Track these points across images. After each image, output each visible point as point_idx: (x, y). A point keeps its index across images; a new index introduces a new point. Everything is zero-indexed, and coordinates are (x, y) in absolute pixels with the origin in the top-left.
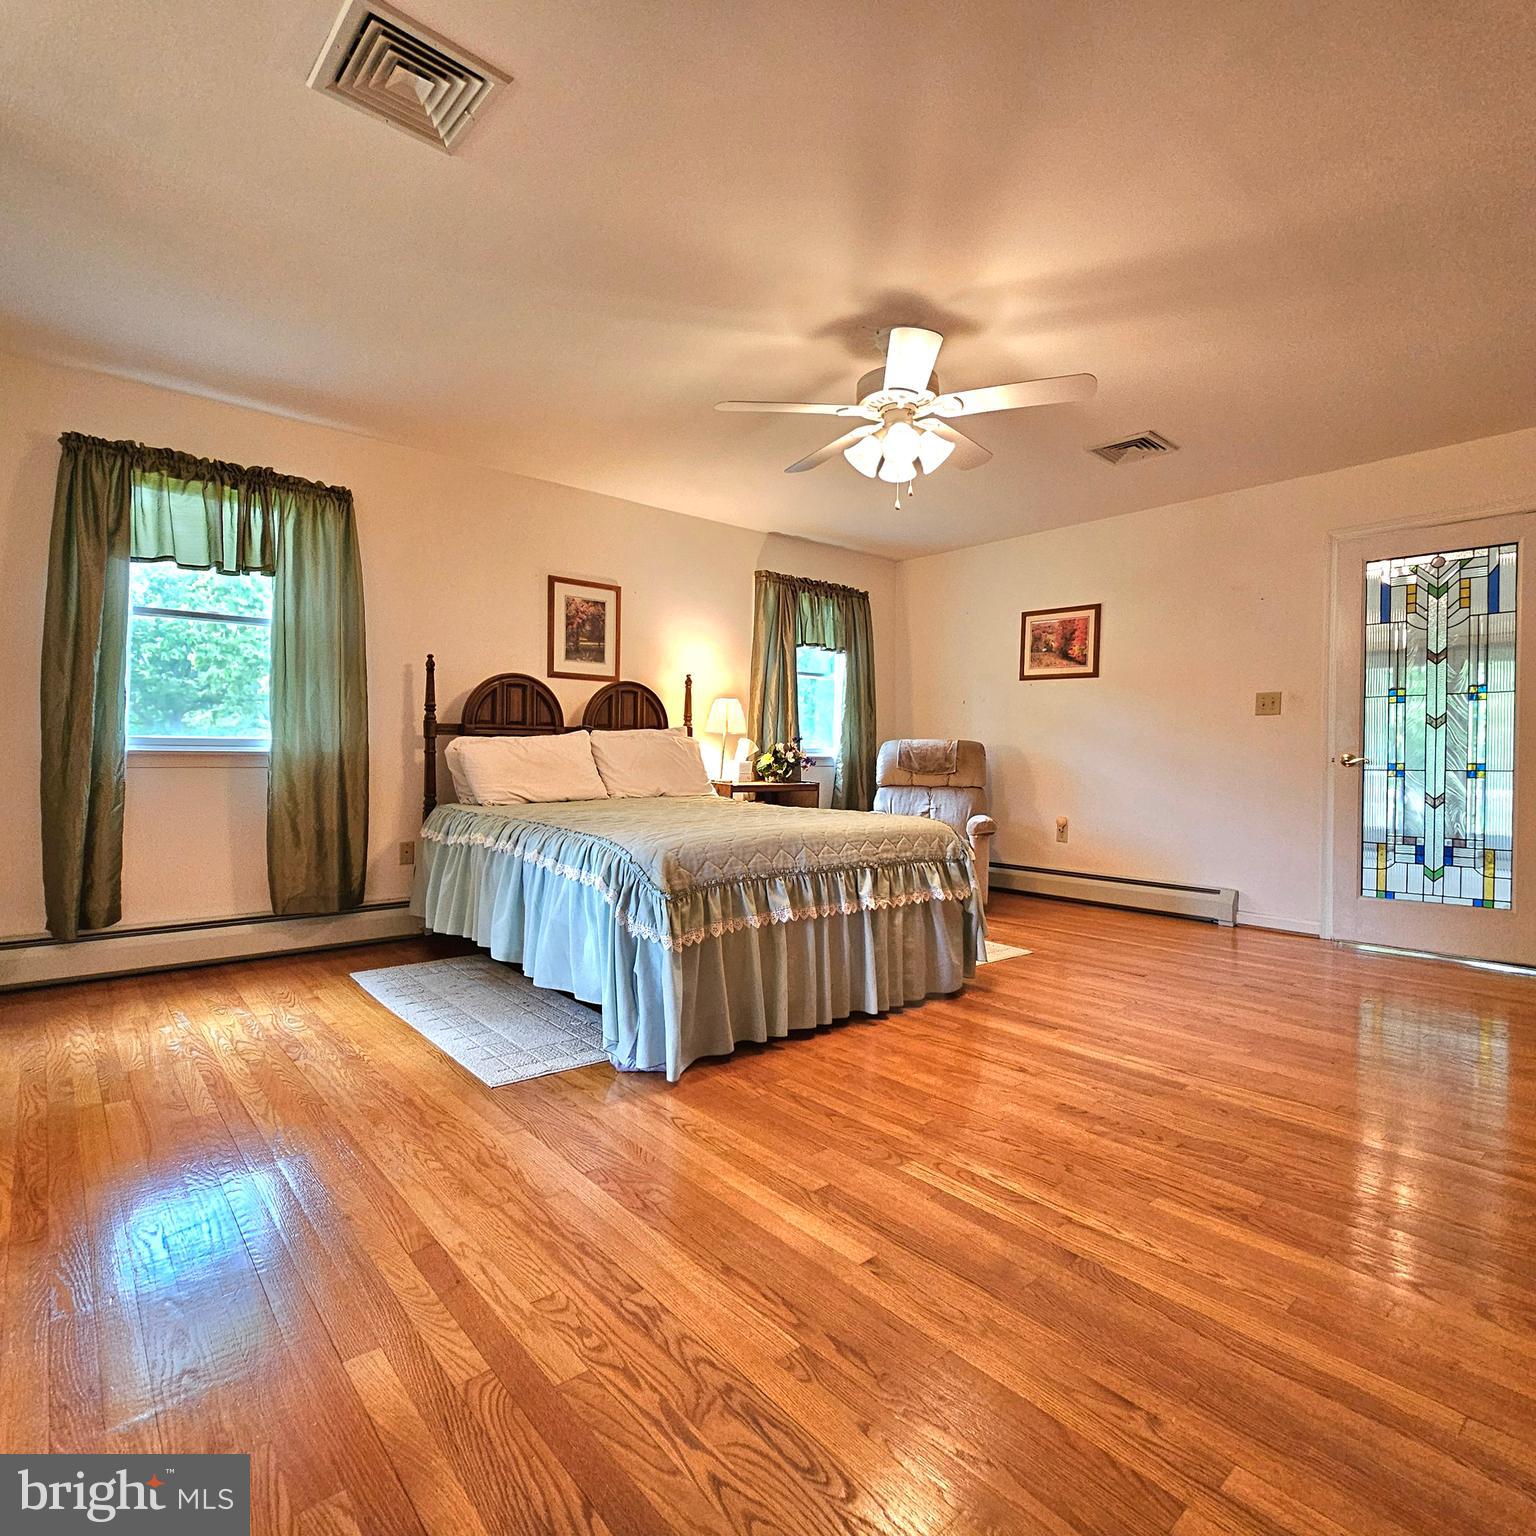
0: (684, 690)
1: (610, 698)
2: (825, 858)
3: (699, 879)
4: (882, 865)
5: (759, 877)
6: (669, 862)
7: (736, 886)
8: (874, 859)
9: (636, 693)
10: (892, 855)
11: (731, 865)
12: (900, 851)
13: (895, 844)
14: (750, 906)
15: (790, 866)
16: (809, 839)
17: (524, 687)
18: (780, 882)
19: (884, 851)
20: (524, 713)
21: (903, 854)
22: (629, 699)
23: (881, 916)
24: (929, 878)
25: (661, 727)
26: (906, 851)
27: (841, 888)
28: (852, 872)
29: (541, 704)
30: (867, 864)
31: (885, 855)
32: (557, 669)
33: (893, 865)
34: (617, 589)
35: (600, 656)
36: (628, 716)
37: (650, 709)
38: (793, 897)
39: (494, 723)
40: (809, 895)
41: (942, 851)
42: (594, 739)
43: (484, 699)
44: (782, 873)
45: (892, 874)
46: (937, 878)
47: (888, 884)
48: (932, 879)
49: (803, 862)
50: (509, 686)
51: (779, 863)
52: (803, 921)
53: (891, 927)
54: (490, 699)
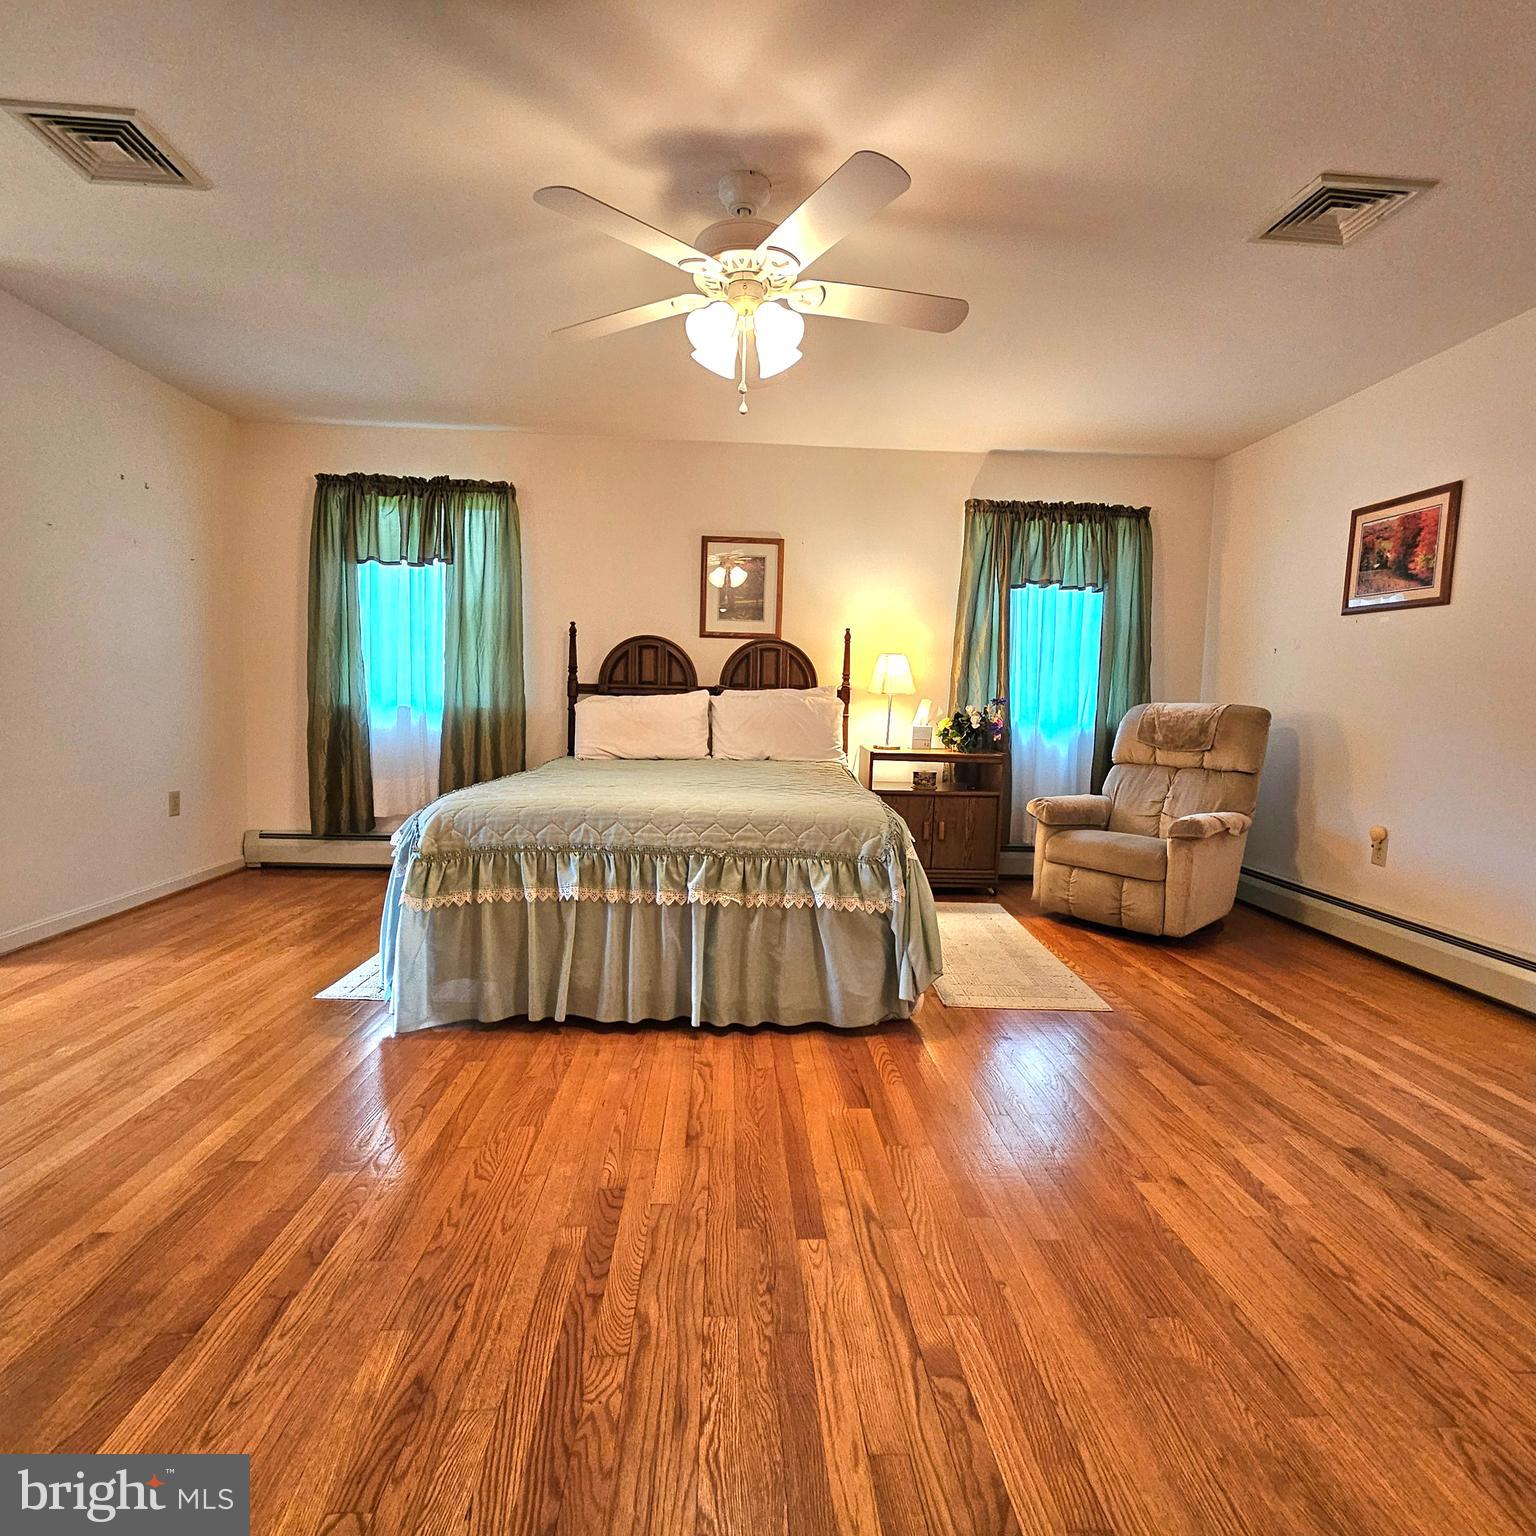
0: (844, 647)
1: (748, 656)
2: (641, 839)
3: (472, 843)
4: (734, 852)
5: (547, 849)
6: (440, 822)
7: (516, 856)
8: (723, 846)
9: (778, 650)
10: (756, 845)
11: (514, 833)
12: (771, 841)
13: (765, 832)
14: (528, 877)
15: (591, 841)
16: (623, 814)
17: (656, 648)
18: (575, 858)
19: (739, 839)
20: (656, 673)
21: (775, 846)
22: (770, 657)
23: (721, 914)
24: (812, 879)
25: (808, 688)
26: (782, 842)
27: (661, 874)
28: (682, 858)
29: (674, 664)
30: (708, 851)
31: (741, 844)
32: (709, 629)
33: (752, 856)
34: (779, 542)
35: (758, 614)
36: (769, 675)
37: (795, 666)
38: (591, 875)
39: (627, 683)
40: (611, 876)
41: (853, 848)
42: (715, 699)
43: (618, 661)
44: (581, 849)
45: (748, 868)
46: (826, 880)
47: (739, 878)
48: (817, 881)
49: (610, 839)
50: (641, 648)
51: (577, 837)
52: (604, 903)
53: (746, 930)
54: (623, 661)
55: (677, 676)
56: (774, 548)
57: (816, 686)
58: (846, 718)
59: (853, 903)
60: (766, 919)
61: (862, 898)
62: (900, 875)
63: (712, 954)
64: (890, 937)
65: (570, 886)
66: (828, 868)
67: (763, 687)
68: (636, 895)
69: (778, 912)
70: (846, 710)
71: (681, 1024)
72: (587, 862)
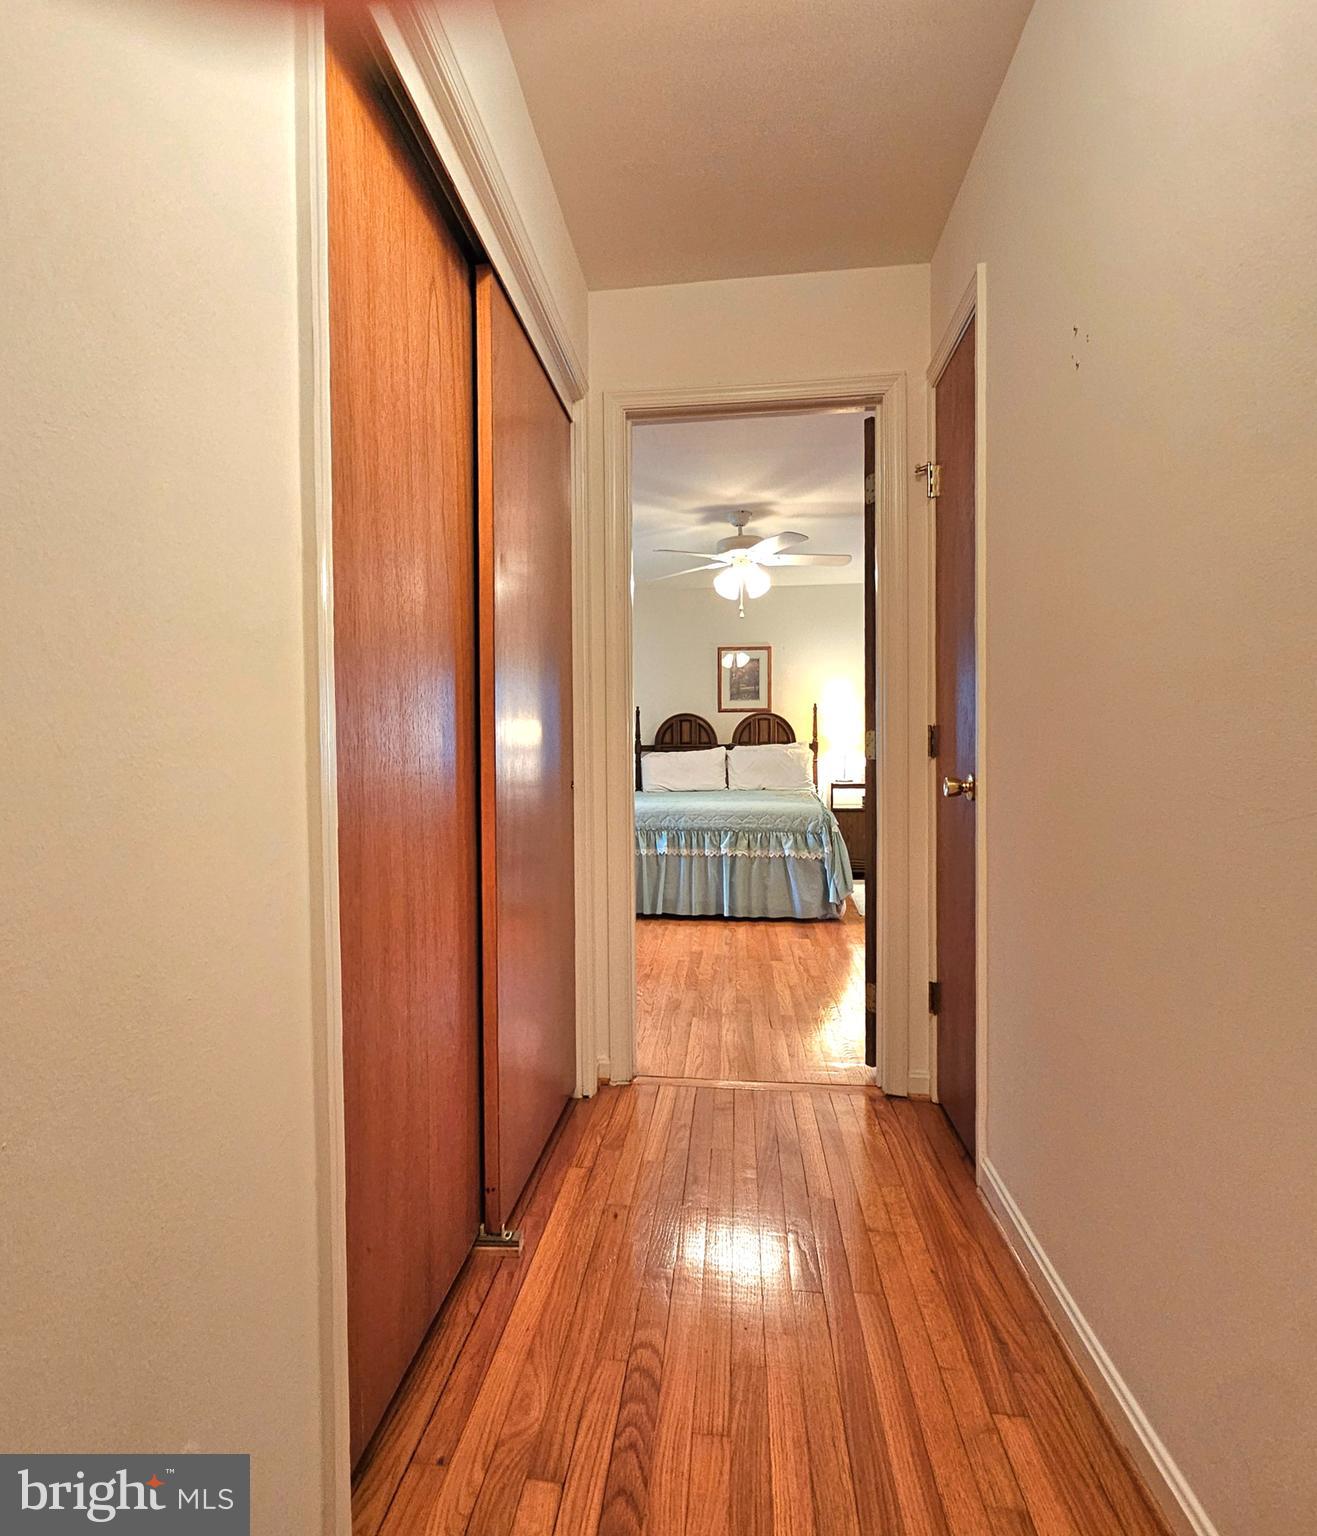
0: (813, 715)
1: (750, 724)
2: (696, 824)
4: (743, 830)
5: (651, 830)
8: (738, 827)
9: (769, 720)
10: (754, 826)
12: (763, 824)
13: (759, 819)
15: (672, 825)
17: (690, 721)
18: (664, 833)
19: (746, 823)
20: (691, 737)
21: (764, 826)
22: (764, 724)
23: (737, 860)
24: (783, 841)
25: (789, 742)
26: (767, 824)
27: (707, 840)
28: (718, 833)
29: (702, 730)
30: (730, 829)
31: (747, 825)
32: (723, 707)
33: (753, 831)
34: (768, 649)
35: (756, 695)
36: (764, 736)
37: (781, 730)
38: (673, 842)
39: (672, 743)
40: (683, 842)
41: (804, 826)
42: (729, 752)
43: (667, 730)
44: (667, 829)
45: (751, 837)
46: (790, 843)
47: (746, 842)
48: (786, 843)
49: (682, 824)
50: (681, 721)
51: (665, 823)
52: (679, 856)
53: (751, 868)
54: (670, 730)
55: (705, 739)
56: (765, 652)
57: (794, 741)
58: (815, 762)
59: (805, 854)
60: (761, 863)
61: (809, 853)
62: (829, 839)
63: (733, 880)
64: (824, 872)
65: (663, 848)
66: (791, 837)
67: (760, 744)
68: (695, 852)
69: (767, 860)
70: (815, 757)
71: (719, 917)
72: (671, 836)
